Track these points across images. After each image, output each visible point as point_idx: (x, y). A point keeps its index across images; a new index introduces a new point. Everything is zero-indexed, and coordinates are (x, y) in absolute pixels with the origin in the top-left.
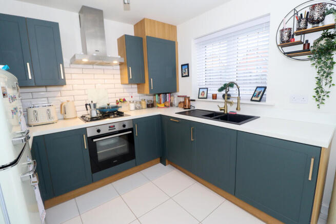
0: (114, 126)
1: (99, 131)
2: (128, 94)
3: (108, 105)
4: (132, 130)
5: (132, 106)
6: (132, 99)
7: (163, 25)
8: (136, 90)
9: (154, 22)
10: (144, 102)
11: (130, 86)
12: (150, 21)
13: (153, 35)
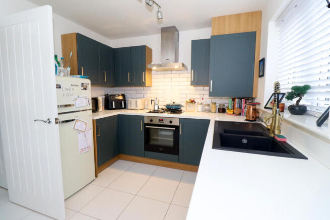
0: (162, 120)
1: (151, 121)
2: (198, 96)
3: (174, 103)
4: (177, 127)
5: (200, 108)
6: (202, 101)
7: (238, 16)
8: (208, 92)
9: (224, 17)
10: (213, 106)
11: (202, 88)
12: (219, 18)
13: (222, 33)
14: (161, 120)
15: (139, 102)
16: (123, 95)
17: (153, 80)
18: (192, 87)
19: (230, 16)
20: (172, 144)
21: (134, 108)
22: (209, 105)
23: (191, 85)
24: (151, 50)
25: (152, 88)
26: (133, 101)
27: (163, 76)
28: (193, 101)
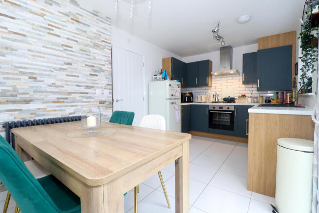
3: (229, 97)
4: (233, 112)
5: (249, 100)
6: (251, 95)
7: (278, 36)
8: (256, 89)
9: (267, 37)
10: (261, 98)
11: (251, 86)
12: (263, 38)
13: (266, 47)
14: (221, 107)
15: (203, 97)
16: (191, 93)
17: (213, 82)
18: (243, 86)
19: (272, 37)
20: (229, 124)
21: (200, 101)
22: (257, 98)
23: (243, 84)
24: (211, 62)
25: (212, 88)
26: (199, 97)
27: (220, 79)
28: (244, 96)
